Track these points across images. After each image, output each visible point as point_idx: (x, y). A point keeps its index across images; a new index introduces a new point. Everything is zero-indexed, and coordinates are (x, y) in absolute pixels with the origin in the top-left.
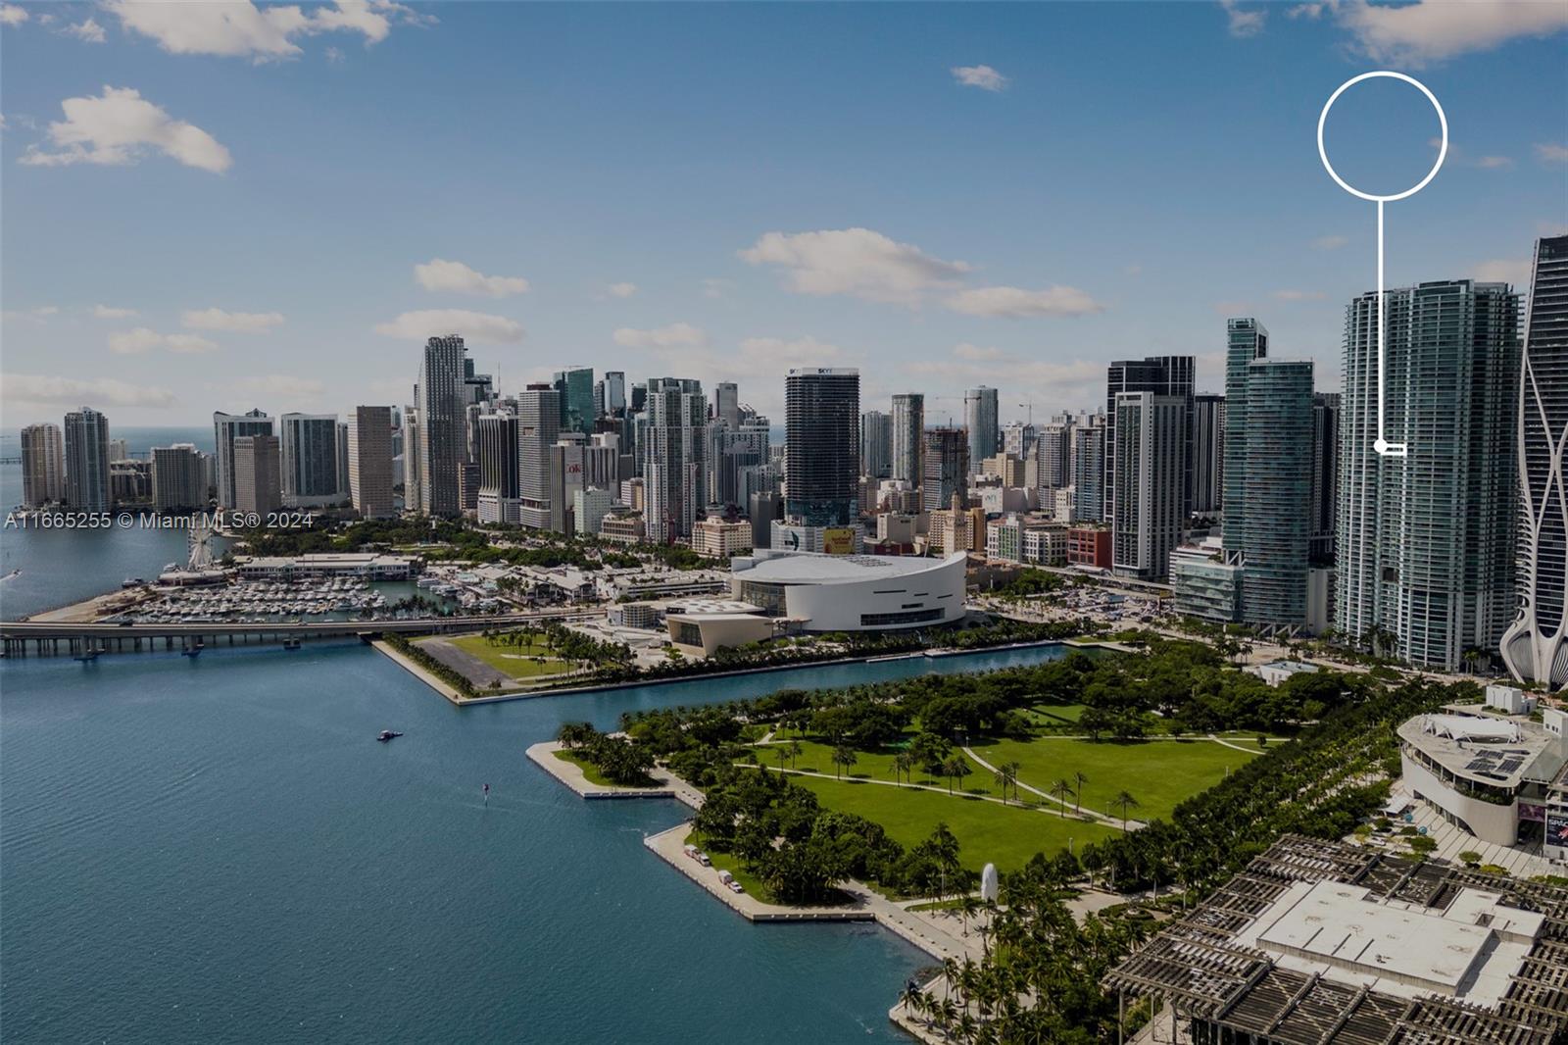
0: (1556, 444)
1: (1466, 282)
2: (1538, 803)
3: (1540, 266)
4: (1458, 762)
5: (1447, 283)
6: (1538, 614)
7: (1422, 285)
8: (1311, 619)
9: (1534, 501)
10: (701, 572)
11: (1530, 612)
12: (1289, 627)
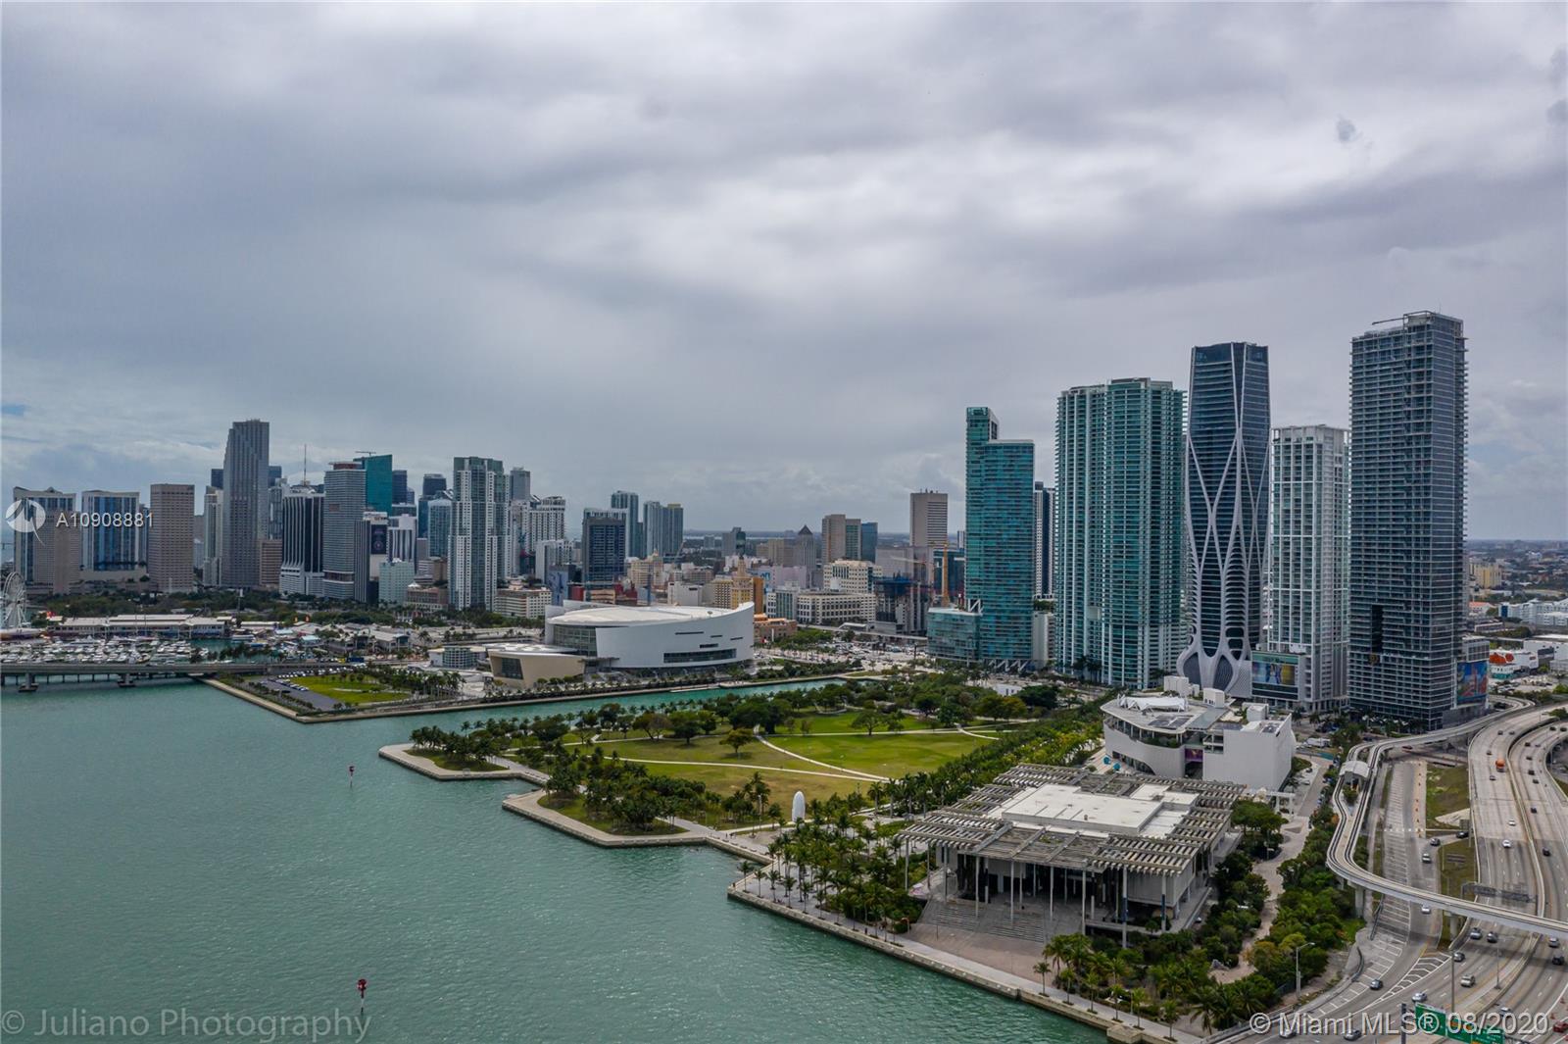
0: (1212, 505)
1: (1145, 380)
2: (1198, 747)
3: (1196, 367)
4: (1142, 723)
5: (1130, 380)
6: (1203, 638)
7: (1113, 382)
8: (1035, 656)
9: (1198, 549)
10: (508, 629)
11: (1198, 637)
12: (1018, 662)
